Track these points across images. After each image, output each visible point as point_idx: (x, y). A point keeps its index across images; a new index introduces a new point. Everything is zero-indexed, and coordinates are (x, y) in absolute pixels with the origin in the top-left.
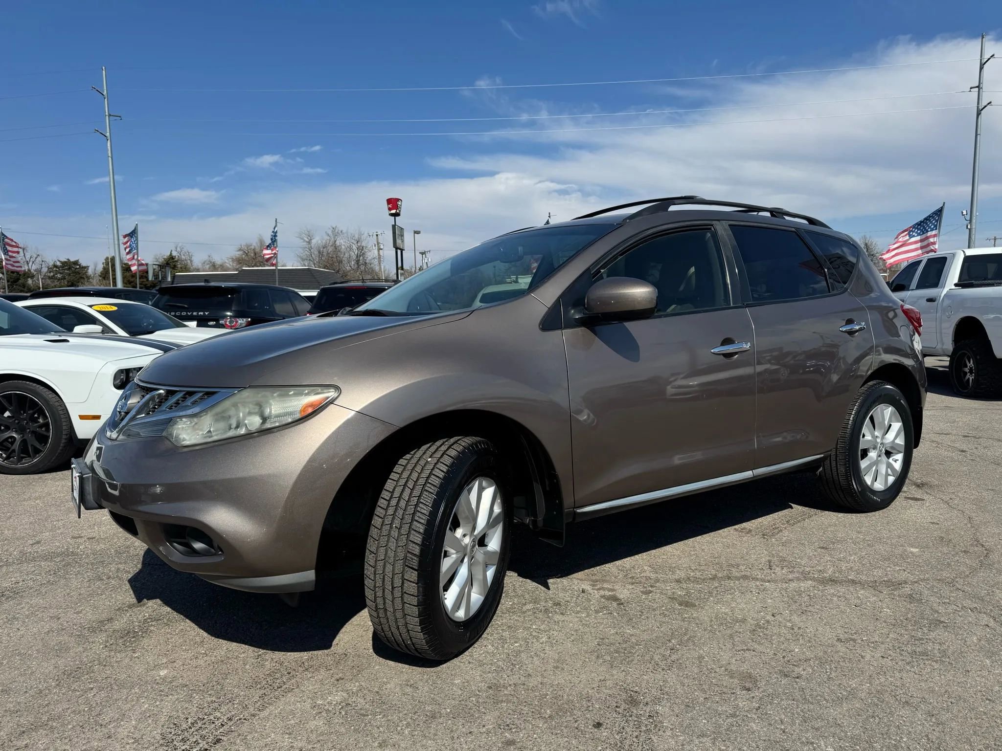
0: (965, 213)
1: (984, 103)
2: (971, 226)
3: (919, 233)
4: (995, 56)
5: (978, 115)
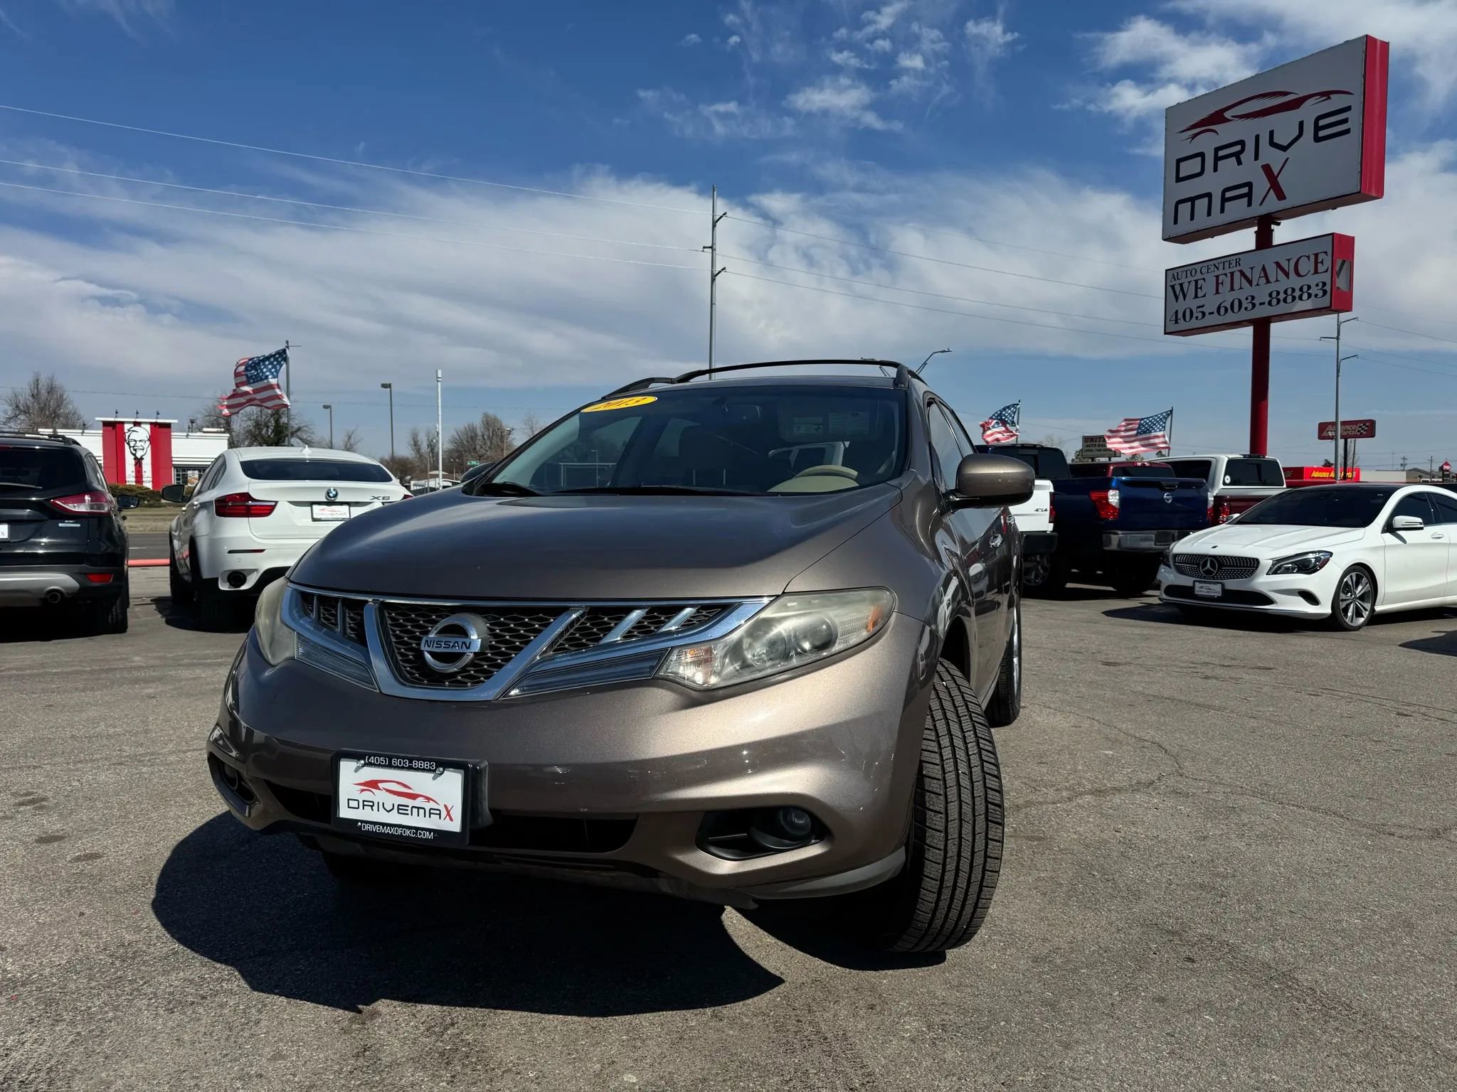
4: (727, 215)
5: (713, 280)
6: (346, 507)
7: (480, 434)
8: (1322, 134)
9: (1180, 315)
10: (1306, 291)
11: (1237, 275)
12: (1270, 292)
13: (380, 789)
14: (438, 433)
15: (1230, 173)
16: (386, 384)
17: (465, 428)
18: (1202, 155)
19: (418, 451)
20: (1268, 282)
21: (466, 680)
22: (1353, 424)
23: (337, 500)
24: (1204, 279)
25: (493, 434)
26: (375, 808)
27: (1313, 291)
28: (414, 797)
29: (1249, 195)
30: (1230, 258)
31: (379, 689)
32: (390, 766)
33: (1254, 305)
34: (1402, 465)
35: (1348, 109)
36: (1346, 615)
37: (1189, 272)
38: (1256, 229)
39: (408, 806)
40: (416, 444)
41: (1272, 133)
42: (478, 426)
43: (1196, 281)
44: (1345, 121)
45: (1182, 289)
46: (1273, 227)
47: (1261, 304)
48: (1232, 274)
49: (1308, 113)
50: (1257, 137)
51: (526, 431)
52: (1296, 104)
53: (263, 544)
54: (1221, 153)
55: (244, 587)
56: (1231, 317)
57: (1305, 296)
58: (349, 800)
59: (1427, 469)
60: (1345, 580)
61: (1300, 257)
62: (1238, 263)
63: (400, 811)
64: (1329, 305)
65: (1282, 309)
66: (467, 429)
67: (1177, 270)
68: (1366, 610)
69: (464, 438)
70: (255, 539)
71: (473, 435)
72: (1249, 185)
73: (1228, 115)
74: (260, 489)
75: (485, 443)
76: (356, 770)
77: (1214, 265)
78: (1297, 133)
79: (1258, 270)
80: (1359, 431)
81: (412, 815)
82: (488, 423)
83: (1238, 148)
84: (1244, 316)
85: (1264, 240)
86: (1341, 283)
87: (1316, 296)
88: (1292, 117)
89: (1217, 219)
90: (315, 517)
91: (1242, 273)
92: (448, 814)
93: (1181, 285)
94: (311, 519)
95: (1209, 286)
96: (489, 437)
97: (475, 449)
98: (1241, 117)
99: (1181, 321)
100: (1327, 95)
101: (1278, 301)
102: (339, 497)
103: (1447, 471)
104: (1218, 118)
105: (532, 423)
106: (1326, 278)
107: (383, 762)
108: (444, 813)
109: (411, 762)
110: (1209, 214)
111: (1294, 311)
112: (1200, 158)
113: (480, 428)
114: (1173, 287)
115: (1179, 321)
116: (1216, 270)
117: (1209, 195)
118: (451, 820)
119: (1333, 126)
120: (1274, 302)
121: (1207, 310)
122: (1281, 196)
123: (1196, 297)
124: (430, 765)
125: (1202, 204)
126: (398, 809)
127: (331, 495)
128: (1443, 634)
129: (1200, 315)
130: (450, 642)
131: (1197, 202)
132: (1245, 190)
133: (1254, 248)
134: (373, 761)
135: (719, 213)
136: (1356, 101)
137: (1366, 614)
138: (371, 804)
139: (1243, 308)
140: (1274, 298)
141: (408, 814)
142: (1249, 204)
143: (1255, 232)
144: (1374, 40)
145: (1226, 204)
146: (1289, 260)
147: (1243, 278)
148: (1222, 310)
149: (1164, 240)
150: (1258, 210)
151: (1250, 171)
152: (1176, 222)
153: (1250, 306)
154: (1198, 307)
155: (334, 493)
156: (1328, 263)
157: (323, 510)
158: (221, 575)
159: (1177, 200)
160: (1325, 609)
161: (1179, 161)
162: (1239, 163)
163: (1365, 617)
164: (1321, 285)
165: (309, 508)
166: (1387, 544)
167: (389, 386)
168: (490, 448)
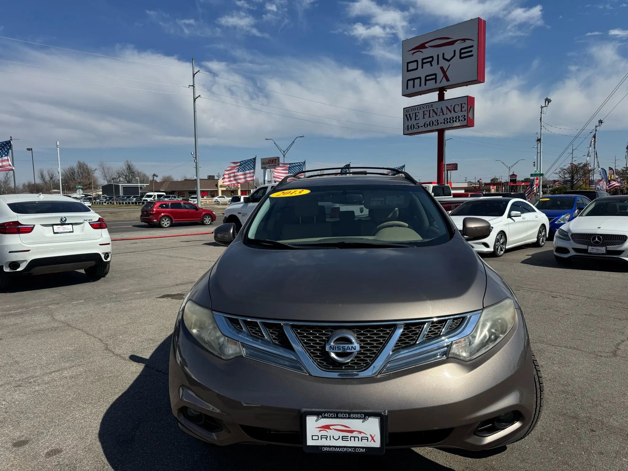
0: (193, 153)
1: (197, 96)
2: (196, 161)
3: (241, 171)
4: (200, 71)
5: (194, 101)
6: (71, 226)
7: (76, 171)
8: (463, 56)
9: (409, 127)
10: (457, 119)
11: (431, 111)
12: (444, 118)
13: (331, 429)
14: (59, 172)
15: (428, 69)
16: (29, 149)
17: (69, 170)
18: (417, 61)
19: (44, 180)
20: (443, 114)
21: (354, 365)
22: (450, 165)
23: (66, 223)
24: (418, 112)
25: (83, 171)
26: (328, 439)
27: (461, 119)
28: (352, 432)
29: (435, 79)
30: (429, 104)
31: (308, 373)
32: (337, 417)
33: (438, 124)
34: (465, 180)
35: (472, 46)
36: (498, 251)
37: (413, 109)
38: (438, 92)
39: (348, 437)
40: (42, 176)
41: (443, 54)
42: (75, 167)
43: (416, 113)
44: (471, 51)
45: (410, 116)
46: (444, 92)
47: (441, 123)
48: (430, 111)
49: (458, 46)
50: (438, 55)
51: (101, 169)
52: (452, 43)
53: (29, 247)
54: (424, 61)
55: (19, 270)
56: (429, 128)
57: (457, 121)
58: (312, 436)
59: (474, 181)
60: (497, 237)
61: (455, 105)
62: (432, 106)
63: (343, 439)
64: (466, 124)
65: (449, 125)
66: (70, 169)
67: (408, 108)
68: (504, 248)
69: (68, 173)
70: (23, 244)
71: (73, 172)
72: (435, 74)
73: (427, 45)
74: (24, 219)
75: (79, 176)
76: (316, 421)
77: (423, 107)
78: (453, 55)
79: (439, 110)
80: (452, 168)
81: (351, 441)
82: (80, 166)
83: (431, 59)
84: (435, 128)
85: (441, 97)
86: (470, 116)
87: (462, 120)
88: (451, 48)
89: (423, 88)
90: (55, 231)
91: (433, 110)
92: (373, 438)
93: (410, 115)
94: (53, 233)
95: (420, 115)
96: (81, 173)
97: (74, 179)
98: (432, 46)
99: (410, 129)
100: (464, 40)
101: (447, 122)
102: (67, 221)
103: (480, 182)
104: (423, 46)
105: (103, 166)
106: (465, 113)
107: (333, 416)
108: (370, 439)
109: (349, 415)
110: (420, 86)
111: (454, 126)
112: (416, 62)
113: (76, 168)
114: (406, 115)
115: (409, 129)
116: (423, 109)
117: (420, 78)
118: (374, 441)
119: (466, 52)
120: (446, 122)
121: (420, 125)
122: (448, 80)
123: (416, 119)
124: (361, 416)
125: (417, 81)
126: (342, 438)
127: (63, 220)
128: (530, 257)
129: (417, 127)
130: (345, 347)
131: (415, 80)
132: (434, 77)
133: (437, 100)
134: (327, 416)
135: (196, 71)
136: (475, 43)
137: (504, 250)
138: (326, 437)
139: (434, 125)
140: (446, 121)
141: (348, 440)
142: (436, 83)
143: (438, 94)
144: (481, 19)
145: (427, 82)
146: (451, 106)
147: (434, 113)
148: (426, 125)
149: (403, 96)
150: (439, 85)
151: (435, 69)
152: (407, 88)
153: (437, 124)
154: (416, 124)
155: (65, 219)
156: (466, 108)
157: (59, 228)
158: (5, 264)
159: (408, 79)
160: (491, 249)
161: (408, 63)
162: (431, 65)
163: (504, 251)
164: (463, 116)
165: (52, 227)
166: (510, 222)
167: (31, 149)
168: (82, 178)
